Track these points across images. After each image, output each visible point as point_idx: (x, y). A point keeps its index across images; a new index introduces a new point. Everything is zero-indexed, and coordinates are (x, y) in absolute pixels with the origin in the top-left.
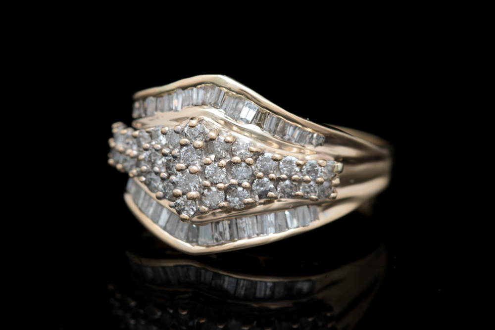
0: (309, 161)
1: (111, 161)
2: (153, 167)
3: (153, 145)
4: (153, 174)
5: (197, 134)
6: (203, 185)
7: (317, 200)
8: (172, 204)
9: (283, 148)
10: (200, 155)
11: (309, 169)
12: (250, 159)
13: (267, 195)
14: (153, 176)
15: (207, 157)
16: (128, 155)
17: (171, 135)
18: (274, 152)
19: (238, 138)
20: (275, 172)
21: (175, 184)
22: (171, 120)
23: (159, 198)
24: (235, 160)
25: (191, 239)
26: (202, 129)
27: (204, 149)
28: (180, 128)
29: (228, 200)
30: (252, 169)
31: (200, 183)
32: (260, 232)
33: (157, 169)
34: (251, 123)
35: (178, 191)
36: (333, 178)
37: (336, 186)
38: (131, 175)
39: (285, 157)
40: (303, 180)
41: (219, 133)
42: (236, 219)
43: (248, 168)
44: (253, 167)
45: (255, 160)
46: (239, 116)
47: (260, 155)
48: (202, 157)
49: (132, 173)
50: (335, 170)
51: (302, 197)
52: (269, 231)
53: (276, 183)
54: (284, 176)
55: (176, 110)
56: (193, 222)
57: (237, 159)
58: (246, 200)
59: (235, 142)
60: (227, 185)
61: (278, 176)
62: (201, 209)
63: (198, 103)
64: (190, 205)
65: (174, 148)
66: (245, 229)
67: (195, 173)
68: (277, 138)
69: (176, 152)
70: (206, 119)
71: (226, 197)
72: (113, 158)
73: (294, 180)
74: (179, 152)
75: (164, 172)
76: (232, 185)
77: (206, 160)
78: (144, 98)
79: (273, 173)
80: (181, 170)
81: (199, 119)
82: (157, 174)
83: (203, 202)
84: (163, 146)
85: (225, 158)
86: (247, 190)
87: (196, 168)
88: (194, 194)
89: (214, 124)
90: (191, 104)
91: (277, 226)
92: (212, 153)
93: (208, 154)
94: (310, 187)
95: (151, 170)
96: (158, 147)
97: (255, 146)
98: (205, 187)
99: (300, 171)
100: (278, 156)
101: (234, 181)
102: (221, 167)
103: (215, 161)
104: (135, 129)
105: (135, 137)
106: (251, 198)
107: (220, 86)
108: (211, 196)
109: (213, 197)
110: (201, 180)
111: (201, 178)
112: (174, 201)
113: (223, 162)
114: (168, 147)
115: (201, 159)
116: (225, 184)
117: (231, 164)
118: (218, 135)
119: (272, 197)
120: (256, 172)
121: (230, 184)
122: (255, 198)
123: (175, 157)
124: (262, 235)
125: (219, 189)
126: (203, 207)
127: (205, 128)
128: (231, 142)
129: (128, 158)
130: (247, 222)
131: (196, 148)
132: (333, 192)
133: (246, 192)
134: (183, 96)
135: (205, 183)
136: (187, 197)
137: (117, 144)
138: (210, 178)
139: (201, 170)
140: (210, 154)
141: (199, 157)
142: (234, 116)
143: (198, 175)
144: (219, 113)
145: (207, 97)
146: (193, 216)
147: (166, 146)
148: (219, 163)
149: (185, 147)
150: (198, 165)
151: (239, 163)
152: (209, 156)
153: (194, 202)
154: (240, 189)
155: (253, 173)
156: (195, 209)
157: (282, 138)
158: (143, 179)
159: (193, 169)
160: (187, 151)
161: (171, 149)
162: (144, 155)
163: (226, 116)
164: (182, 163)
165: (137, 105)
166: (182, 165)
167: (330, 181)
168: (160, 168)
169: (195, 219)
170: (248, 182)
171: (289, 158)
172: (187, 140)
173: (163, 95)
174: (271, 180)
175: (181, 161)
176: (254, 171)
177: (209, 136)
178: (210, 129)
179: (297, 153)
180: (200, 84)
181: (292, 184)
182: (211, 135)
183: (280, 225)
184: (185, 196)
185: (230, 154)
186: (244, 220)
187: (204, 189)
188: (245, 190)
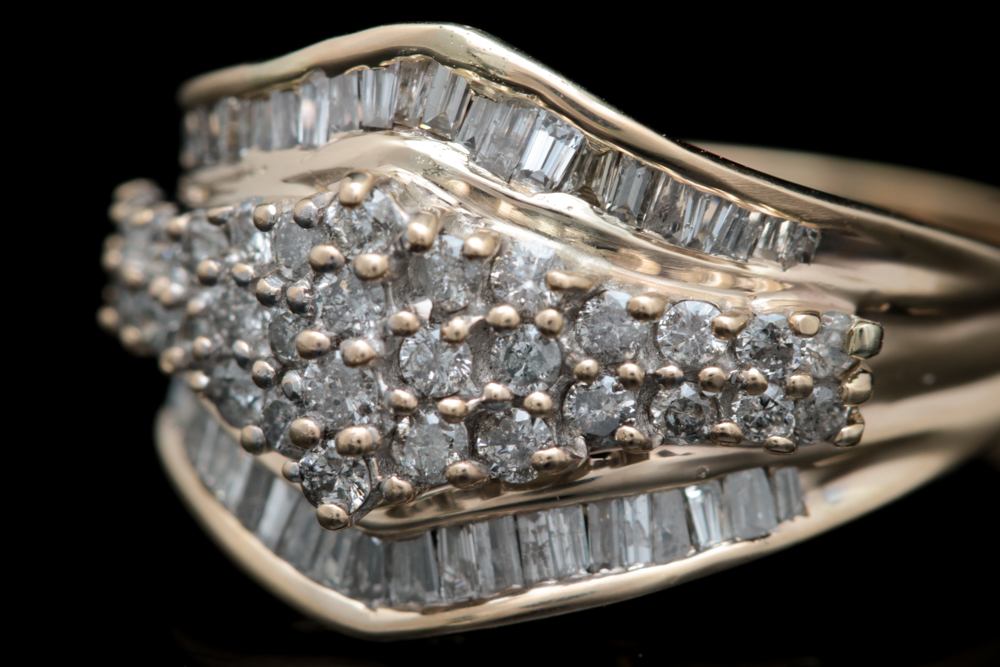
0: (761, 317)
1: (108, 317)
2: (232, 339)
3: (231, 266)
4: (233, 364)
5: (367, 227)
6: (390, 405)
7: (790, 449)
8: (293, 466)
9: (672, 273)
10: (378, 302)
11: (762, 346)
12: (552, 314)
13: (613, 434)
14: (233, 371)
15: (404, 309)
16: (156, 298)
17: (288, 230)
18: (638, 288)
19: (513, 241)
20: (641, 356)
21: (300, 400)
22: (286, 181)
23: (253, 448)
24: (498, 316)
25: (364, 586)
26: (385, 212)
27: (394, 280)
28: (314, 208)
29: (481, 453)
30: (561, 346)
31: (381, 397)
32: (601, 559)
33: (243, 347)
34: (558, 189)
35: (309, 425)
36: (849, 374)
37: (859, 400)
38: (166, 367)
39: (674, 304)
40: (738, 381)
41: (445, 223)
42: (515, 517)
43: (547, 343)
44: (564, 340)
45: (572, 316)
46: (519, 166)
47: (589, 299)
48: (388, 306)
49: (171, 361)
50: (854, 346)
51: (737, 440)
52: (631, 558)
53: (645, 395)
54: (672, 370)
55: (310, 146)
56: (372, 529)
57: (506, 312)
58: (541, 452)
59: (499, 254)
60: (472, 403)
61: (651, 371)
62: (386, 486)
63: (377, 119)
64: (348, 474)
65: (298, 275)
66: (547, 552)
67: (363, 362)
68: (651, 240)
69: (300, 289)
70: (406, 176)
71: (473, 443)
72: (115, 305)
73: (709, 384)
74: (311, 291)
75: (266, 360)
76: (491, 403)
77: (401, 318)
78: (211, 101)
79: (634, 360)
80: (318, 354)
81: (375, 177)
82: (245, 363)
83: (394, 460)
84: (263, 271)
85: (465, 310)
86: (545, 421)
87: (366, 345)
88: (361, 433)
89: (430, 193)
90: (357, 124)
91: (659, 539)
92: (422, 293)
93: (408, 296)
94: (764, 403)
95: (226, 350)
96: (247, 273)
97: (568, 267)
98: (400, 411)
99: (731, 349)
100: (646, 302)
101: (496, 389)
102: (453, 342)
103: (432, 320)
104: (183, 208)
105: (175, 237)
106: (558, 446)
107: (451, 64)
108: (420, 440)
109: (426, 444)
110: (384, 387)
111: (387, 381)
112: (297, 459)
113: (459, 324)
114: (279, 274)
115: (382, 314)
116: (466, 399)
117: (486, 332)
118: (442, 232)
119: (631, 443)
120: (575, 357)
121: (484, 398)
122: (574, 446)
123: (298, 308)
124: (604, 571)
125: (448, 417)
126: (395, 479)
127: (396, 207)
128: (485, 257)
129: (159, 310)
130: (552, 528)
131: (363, 279)
132: (850, 422)
133: (543, 427)
134: (331, 98)
135: (398, 398)
136: (337, 443)
137: (127, 259)
138: (418, 380)
139: (383, 353)
140: (415, 297)
141: (377, 308)
142: (501, 163)
143: (373, 369)
144: (452, 155)
145: (410, 99)
146: (364, 509)
147: (274, 269)
148: (446, 329)
149: (329, 275)
150: (371, 336)
151: (515, 328)
152: (412, 306)
153: (362, 463)
154: (522, 416)
155: (563, 362)
156: (366, 486)
157: (667, 236)
158: (202, 380)
159: (356, 350)
160: (335, 288)
161: (287, 280)
162: (202, 300)
163: (472, 164)
164: (320, 331)
165: (191, 123)
166: (318, 336)
167: (836, 382)
168: (254, 344)
169: (377, 516)
170: (547, 392)
171: (690, 307)
172: (332, 251)
173: (266, 91)
174: (628, 383)
175: (319, 323)
176: (568, 353)
177: (407, 236)
178: (413, 210)
179: (724, 288)
180: (389, 54)
181: (702, 395)
182: (414, 234)
183: (667, 537)
184: (332, 443)
185: (482, 296)
186: (542, 521)
187: (397, 419)
188: (538, 420)
